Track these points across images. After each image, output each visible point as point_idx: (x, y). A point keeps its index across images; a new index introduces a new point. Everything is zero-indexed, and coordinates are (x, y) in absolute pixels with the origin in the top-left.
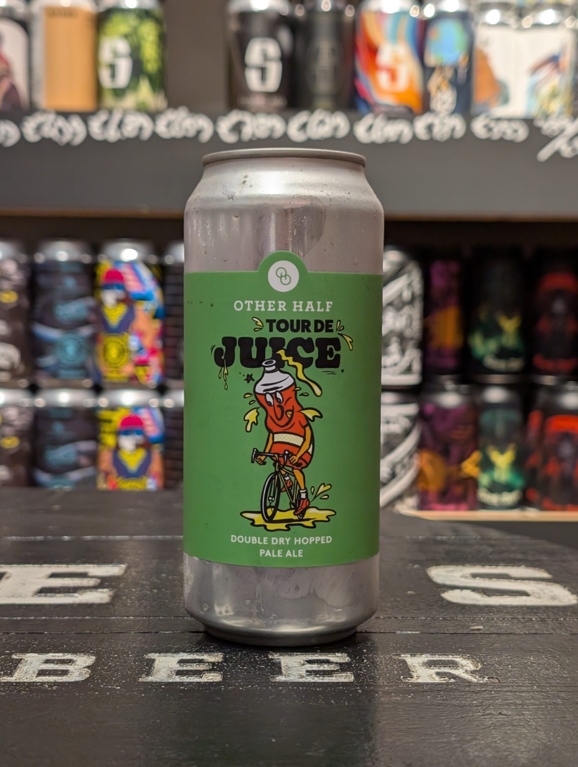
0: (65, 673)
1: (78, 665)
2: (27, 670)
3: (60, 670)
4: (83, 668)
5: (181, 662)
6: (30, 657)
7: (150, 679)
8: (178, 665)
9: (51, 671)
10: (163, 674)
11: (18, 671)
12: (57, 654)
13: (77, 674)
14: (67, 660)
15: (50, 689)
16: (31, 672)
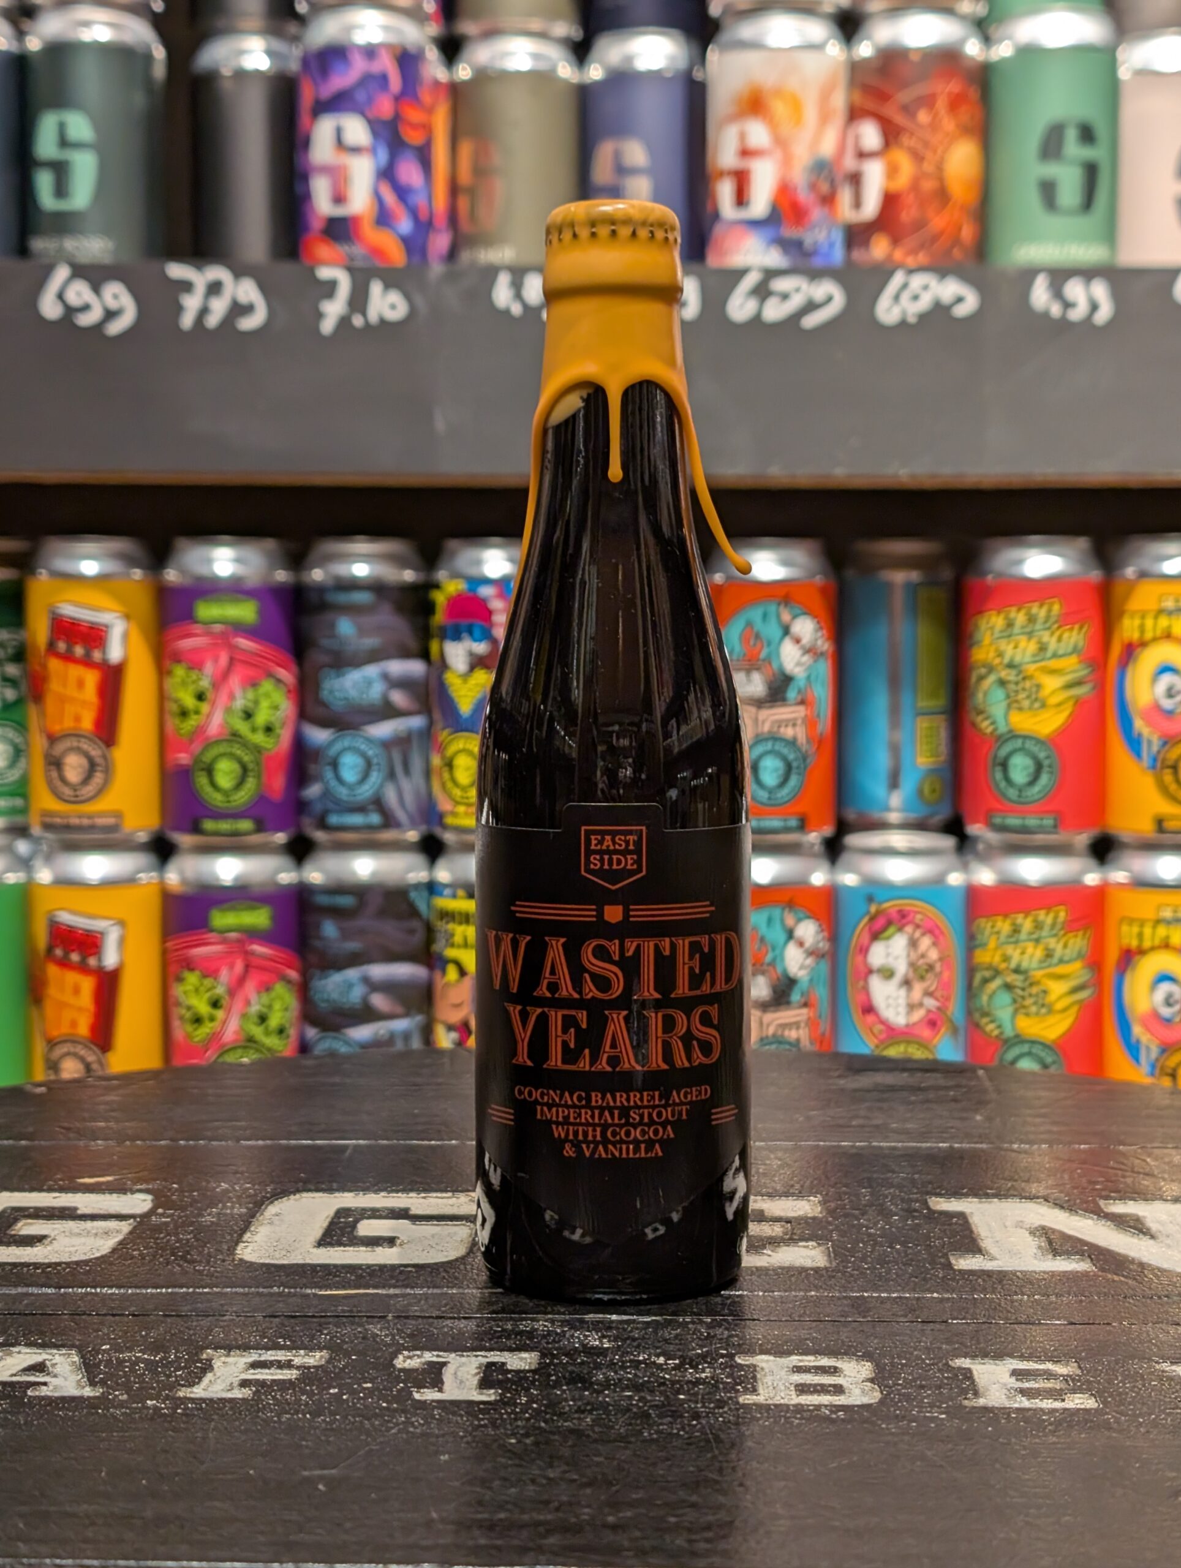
0: (839, 1390)
1: (850, 1377)
2: (774, 1383)
3: (830, 1385)
4: (863, 1382)
5: (1015, 1373)
6: (762, 1361)
7: (982, 1402)
8: (1013, 1379)
9: (816, 1385)
10: (997, 1394)
11: (760, 1384)
12: (804, 1358)
13: (857, 1391)
14: (830, 1367)
15: (834, 1416)
16: (783, 1388)
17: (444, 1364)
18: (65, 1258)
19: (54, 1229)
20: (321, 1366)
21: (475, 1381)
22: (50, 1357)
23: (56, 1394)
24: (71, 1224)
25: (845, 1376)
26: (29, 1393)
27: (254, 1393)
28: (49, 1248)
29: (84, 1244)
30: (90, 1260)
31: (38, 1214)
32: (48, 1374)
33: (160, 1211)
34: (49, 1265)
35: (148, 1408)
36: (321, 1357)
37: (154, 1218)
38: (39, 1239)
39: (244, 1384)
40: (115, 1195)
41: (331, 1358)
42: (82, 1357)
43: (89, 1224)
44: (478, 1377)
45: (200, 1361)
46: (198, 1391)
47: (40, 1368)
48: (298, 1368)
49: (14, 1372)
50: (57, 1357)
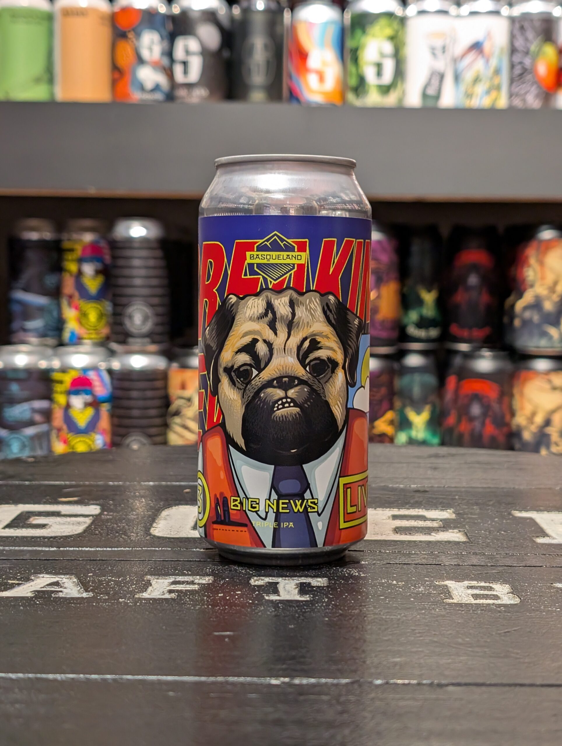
0: (497, 597)
1: (500, 591)
2: (459, 595)
3: (491, 595)
4: (507, 593)
6: (450, 583)
9: (483, 595)
11: (452, 594)
12: (472, 582)
13: (506, 598)
14: (487, 587)
15: (499, 609)
16: (465, 596)
17: (278, 583)
18: (59, 534)
19: (50, 522)
20: (210, 584)
21: (296, 591)
22: (61, 579)
23: (68, 596)
24: (58, 519)
25: (496, 591)
26: (53, 595)
27: (177, 596)
28: (49, 530)
29: (67, 528)
30: (73, 535)
31: (40, 514)
32: (61, 587)
33: (105, 513)
34: (51, 537)
35: (121, 603)
36: (209, 580)
37: (103, 516)
38: (43, 526)
39: (170, 591)
40: (79, 506)
41: (215, 580)
42: (78, 579)
43: (68, 519)
44: (297, 589)
45: (144, 580)
46: (145, 595)
47: (57, 584)
48: (199, 584)
49: (42, 586)
50: (64, 579)
